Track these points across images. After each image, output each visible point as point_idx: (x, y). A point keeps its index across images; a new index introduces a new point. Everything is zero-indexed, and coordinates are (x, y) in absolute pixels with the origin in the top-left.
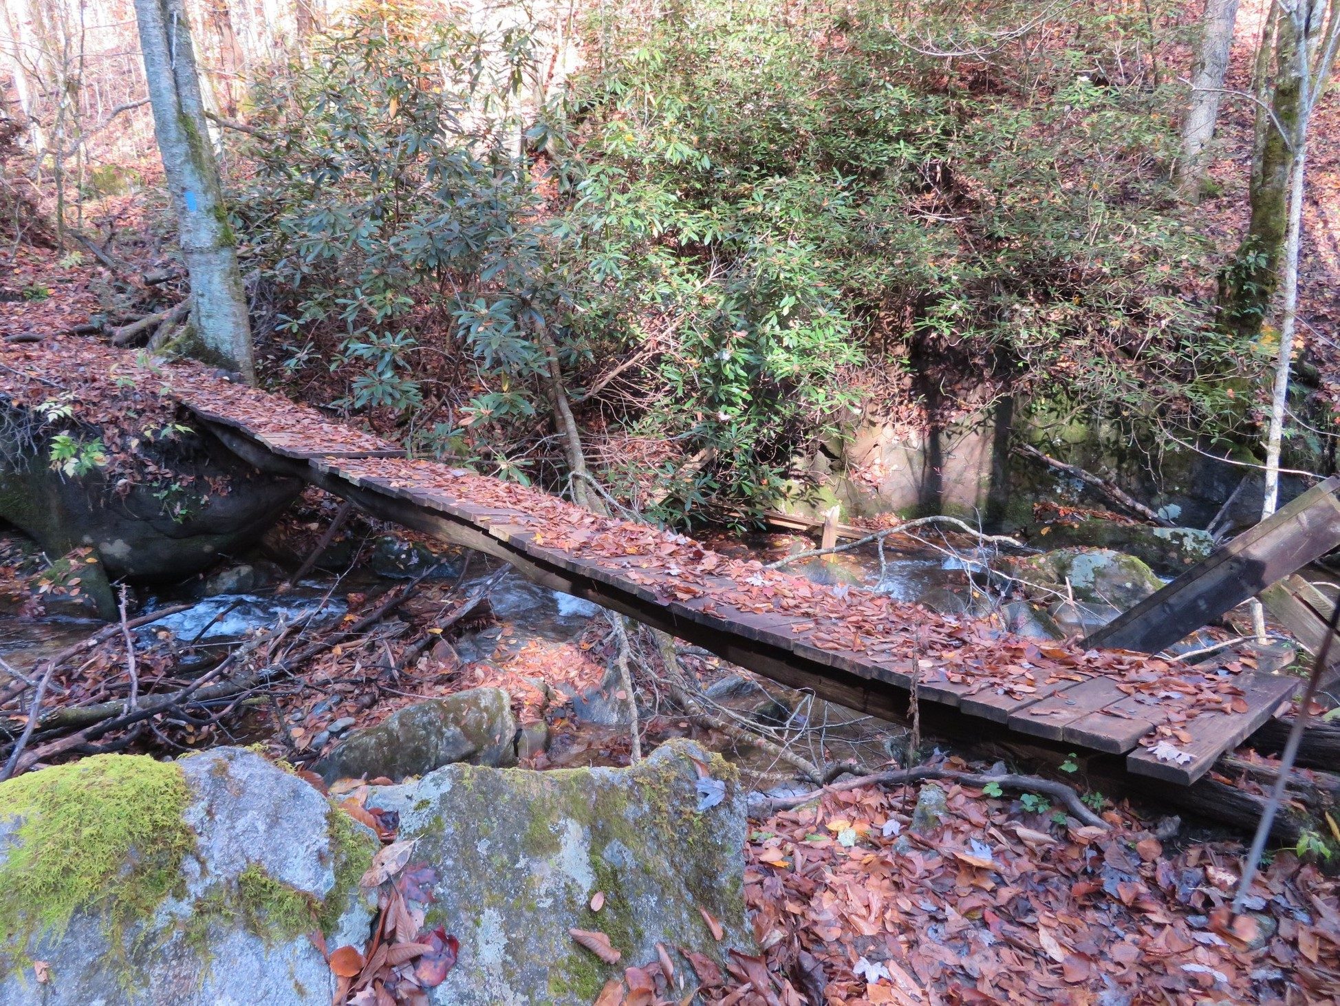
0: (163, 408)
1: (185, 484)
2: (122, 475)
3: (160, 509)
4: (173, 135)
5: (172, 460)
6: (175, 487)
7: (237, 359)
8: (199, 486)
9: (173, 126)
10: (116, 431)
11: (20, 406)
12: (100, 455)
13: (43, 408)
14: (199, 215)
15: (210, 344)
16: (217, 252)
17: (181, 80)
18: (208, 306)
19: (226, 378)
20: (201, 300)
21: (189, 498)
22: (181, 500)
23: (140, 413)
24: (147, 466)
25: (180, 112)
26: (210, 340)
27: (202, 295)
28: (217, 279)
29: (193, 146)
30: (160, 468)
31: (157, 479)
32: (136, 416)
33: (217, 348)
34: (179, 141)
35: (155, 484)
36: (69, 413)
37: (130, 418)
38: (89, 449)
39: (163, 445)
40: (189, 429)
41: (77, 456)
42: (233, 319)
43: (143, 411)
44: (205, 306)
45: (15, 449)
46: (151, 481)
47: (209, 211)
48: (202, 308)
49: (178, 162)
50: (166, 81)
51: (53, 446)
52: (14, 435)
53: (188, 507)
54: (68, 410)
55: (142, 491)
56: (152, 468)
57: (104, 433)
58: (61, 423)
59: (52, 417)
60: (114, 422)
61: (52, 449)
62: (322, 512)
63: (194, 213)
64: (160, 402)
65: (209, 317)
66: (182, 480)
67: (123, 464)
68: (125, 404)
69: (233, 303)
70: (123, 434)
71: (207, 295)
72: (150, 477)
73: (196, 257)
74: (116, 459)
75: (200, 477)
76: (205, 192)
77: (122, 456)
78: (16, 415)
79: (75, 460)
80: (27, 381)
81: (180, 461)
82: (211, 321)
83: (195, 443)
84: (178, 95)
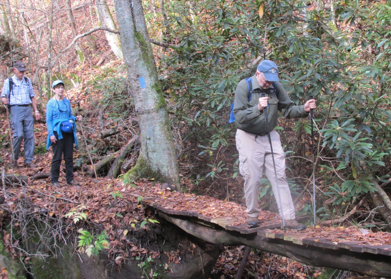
0: (137, 210)
1: (154, 257)
2: (117, 254)
3: (141, 275)
4: (132, 45)
5: (145, 242)
6: (149, 259)
7: (171, 176)
8: (162, 259)
9: (132, 39)
10: (111, 226)
11: (54, 216)
12: (105, 242)
13: (70, 215)
14: (148, 90)
15: (154, 169)
16: (157, 112)
17: (135, 13)
18: (153, 145)
19: (169, 188)
20: (148, 142)
21: (158, 266)
22: (153, 267)
23: (124, 214)
24: (131, 247)
25: (135, 31)
26: (154, 166)
27: (149, 139)
28: (158, 128)
29: (143, 50)
30: (139, 248)
31: (138, 255)
32: (122, 216)
33: (159, 171)
34: (136, 48)
35: (138, 258)
36: (85, 217)
37: (119, 218)
38: (99, 238)
39: (140, 233)
40: (156, 221)
41: (92, 243)
42: (168, 152)
43: (126, 212)
44: (151, 145)
45: (52, 242)
46: (135, 257)
47: (153, 87)
48: (149, 147)
49: (135, 60)
50: (127, 15)
51: (80, 237)
52: (51, 235)
53: (157, 272)
54: (84, 216)
55: (130, 263)
56: (134, 248)
57: (104, 228)
58: (82, 224)
59: (76, 220)
60: (110, 221)
61: (79, 239)
62: (226, 271)
63: (144, 90)
64: (134, 206)
65: (154, 151)
66: (152, 254)
67: (117, 247)
68: (115, 209)
69: (167, 141)
70: (115, 228)
71: (152, 138)
72: (134, 254)
73: (145, 116)
74: (112, 244)
75: (162, 252)
76: (150, 76)
77: (116, 242)
78: (51, 222)
79: (92, 246)
80: (55, 200)
81: (150, 242)
82: (155, 154)
83: (157, 230)
84: (134, 22)
